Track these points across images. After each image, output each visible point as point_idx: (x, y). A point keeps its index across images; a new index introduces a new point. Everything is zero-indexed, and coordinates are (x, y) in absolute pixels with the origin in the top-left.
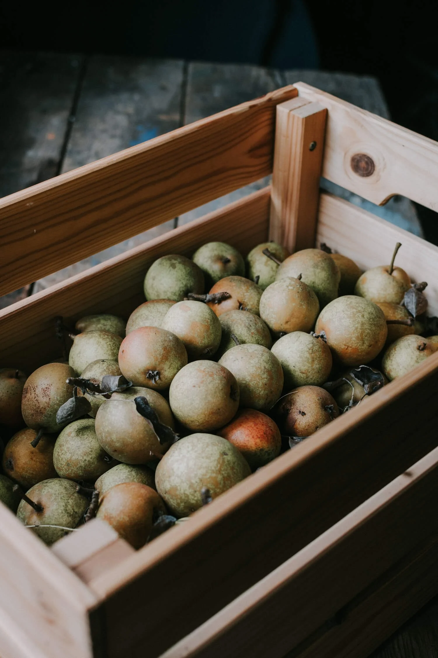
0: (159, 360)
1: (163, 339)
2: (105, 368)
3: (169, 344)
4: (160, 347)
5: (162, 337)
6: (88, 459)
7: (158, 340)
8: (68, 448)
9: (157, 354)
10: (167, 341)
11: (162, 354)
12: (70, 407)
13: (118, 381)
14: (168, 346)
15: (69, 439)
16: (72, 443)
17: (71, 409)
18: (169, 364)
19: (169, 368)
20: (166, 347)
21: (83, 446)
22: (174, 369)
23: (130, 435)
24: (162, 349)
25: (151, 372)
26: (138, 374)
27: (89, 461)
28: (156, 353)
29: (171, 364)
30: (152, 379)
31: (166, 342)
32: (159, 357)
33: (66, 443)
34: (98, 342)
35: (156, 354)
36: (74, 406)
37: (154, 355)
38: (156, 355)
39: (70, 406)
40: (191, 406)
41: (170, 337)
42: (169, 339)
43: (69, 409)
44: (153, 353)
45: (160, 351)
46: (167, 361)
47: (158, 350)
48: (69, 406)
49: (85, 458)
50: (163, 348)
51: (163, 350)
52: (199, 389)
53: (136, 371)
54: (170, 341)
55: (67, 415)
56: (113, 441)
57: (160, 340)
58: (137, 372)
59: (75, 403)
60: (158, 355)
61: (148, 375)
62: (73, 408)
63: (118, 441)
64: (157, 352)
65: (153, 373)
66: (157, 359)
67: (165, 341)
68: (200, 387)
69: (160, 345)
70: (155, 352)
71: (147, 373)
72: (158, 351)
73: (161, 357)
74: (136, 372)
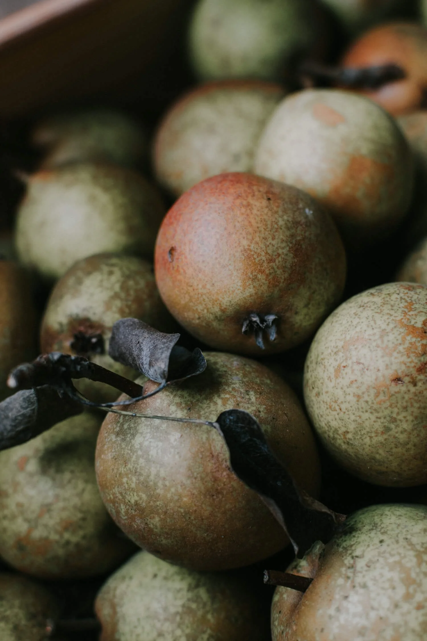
0: (281, 285)
1: (290, 219)
2: (117, 287)
3: (307, 234)
4: (284, 245)
5: (285, 211)
6: (74, 539)
7: (276, 223)
8: (19, 505)
9: (275, 267)
10: (301, 225)
11: (288, 265)
12: (23, 415)
13: (167, 361)
14: (304, 239)
15: (21, 478)
16: (31, 492)
17: (26, 420)
18: (308, 294)
19: (306, 306)
20: (298, 243)
21: (61, 504)
22: (319, 304)
23: (205, 522)
24: (289, 251)
25: (256, 319)
26: (219, 320)
27: (77, 545)
28: (274, 264)
29: (314, 293)
30: (257, 336)
31: (300, 228)
32: (282, 276)
33: (15, 491)
34: (92, 199)
35: (273, 268)
36: (33, 413)
37: (267, 272)
38: (272, 271)
39: (23, 411)
40: (385, 436)
41: (307, 210)
42: (306, 217)
43: (19, 418)
44: (265, 264)
45: (283, 256)
46: (302, 286)
47: (279, 255)
48: (19, 411)
49: (67, 536)
50: (292, 247)
51: (292, 255)
52: (413, 389)
53: (212, 314)
54: (308, 224)
55: (14, 433)
56: (151, 531)
57: (281, 223)
58: (216, 317)
59: (35, 406)
60: (279, 272)
61: (247, 325)
62: (30, 416)
63: (167, 534)
64: (277, 261)
65: (263, 321)
66: (274, 282)
67: (296, 223)
68: (415, 385)
69: (283, 241)
70: (271, 260)
71: (245, 320)
72: (280, 259)
73: (286, 275)
74: (212, 317)
